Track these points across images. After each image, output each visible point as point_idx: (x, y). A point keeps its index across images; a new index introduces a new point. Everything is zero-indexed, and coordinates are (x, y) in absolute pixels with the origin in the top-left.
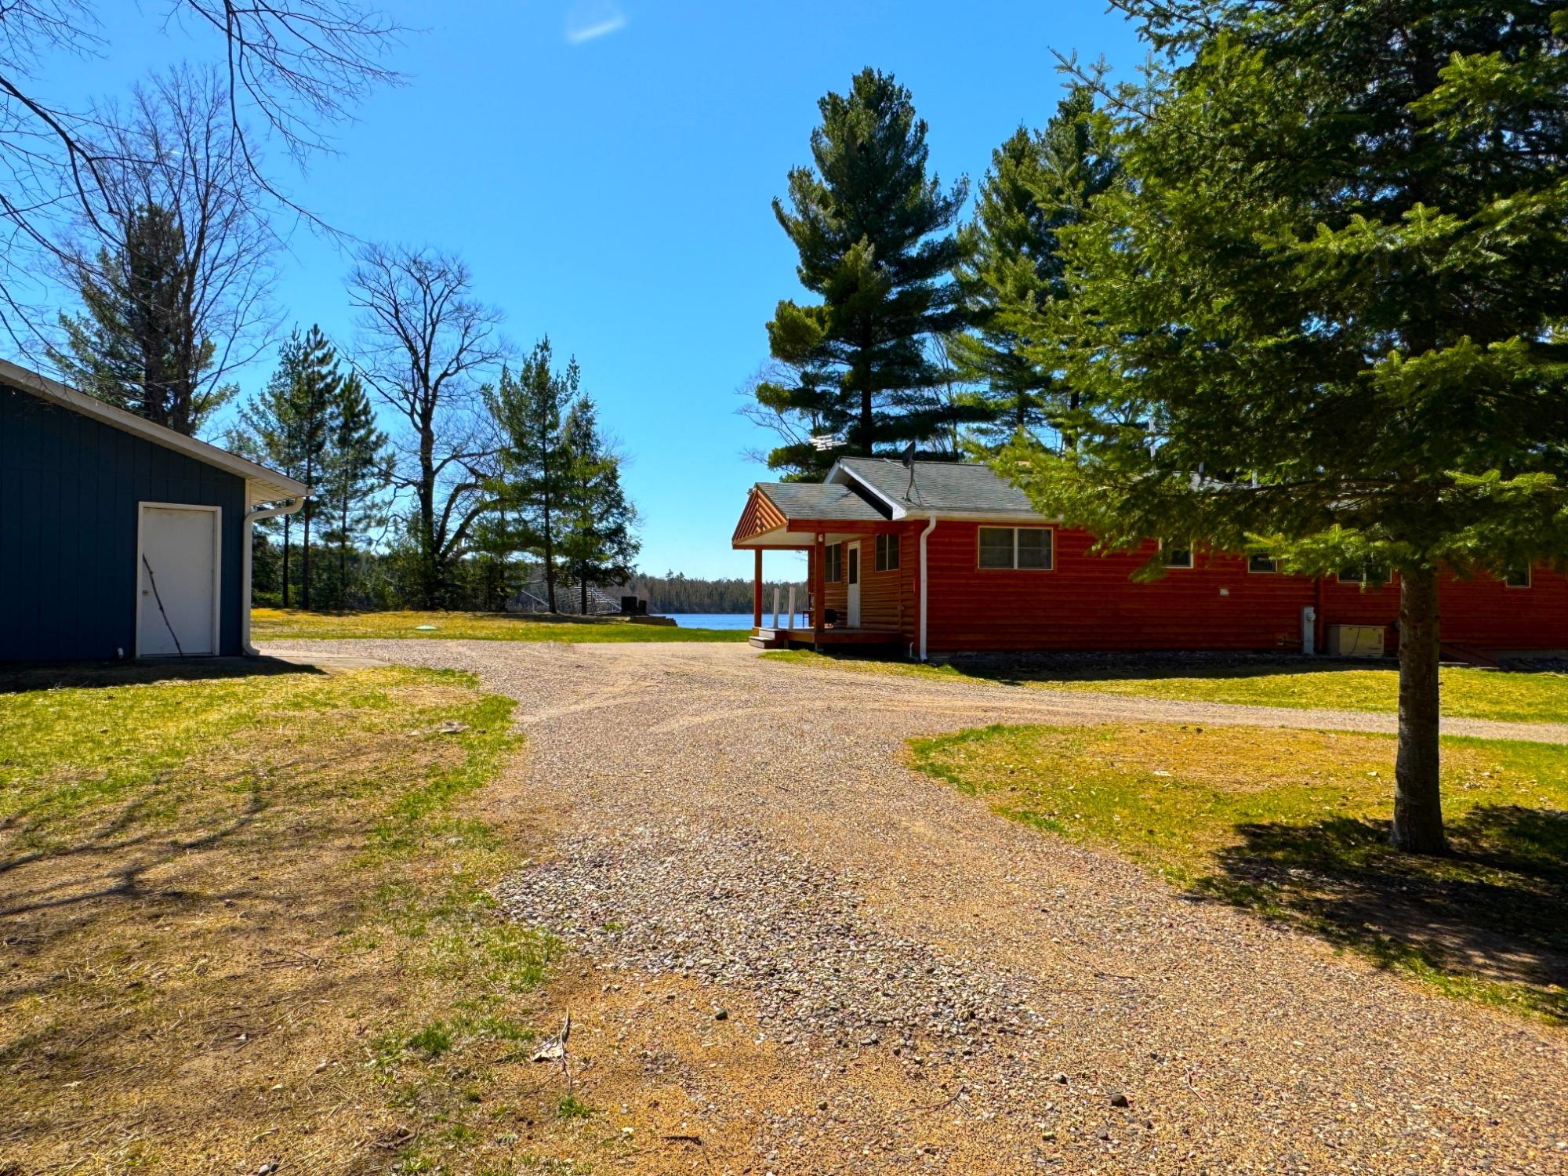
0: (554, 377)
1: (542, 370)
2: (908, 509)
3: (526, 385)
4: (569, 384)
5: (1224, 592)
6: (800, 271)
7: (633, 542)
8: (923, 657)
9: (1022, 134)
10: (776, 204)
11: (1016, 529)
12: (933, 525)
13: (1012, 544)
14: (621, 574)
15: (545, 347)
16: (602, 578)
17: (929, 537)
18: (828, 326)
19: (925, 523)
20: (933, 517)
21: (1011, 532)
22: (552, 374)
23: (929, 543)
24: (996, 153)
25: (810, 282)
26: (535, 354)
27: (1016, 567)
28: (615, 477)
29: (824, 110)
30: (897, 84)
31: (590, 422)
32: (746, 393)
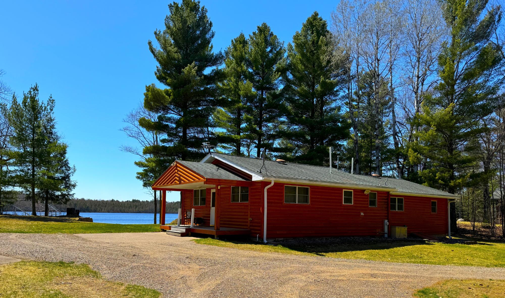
0: (41, 104)
1: (33, 99)
2: (263, 177)
3: (25, 106)
4: (49, 107)
5: (362, 214)
6: (156, 74)
7: (73, 183)
8: (265, 241)
9: (242, 36)
10: (150, 43)
11: (297, 187)
12: (272, 184)
13: (295, 193)
14: (65, 198)
15: (36, 89)
16: (55, 199)
17: (268, 189)
18: (172, 97)
19: (270, 183)
20: (273, 181)
21: (295, 188)
22: (40, 103)
23: (268, 192)
24: (232, 41)
25: (161, 78)
26: (30, 92)
27: (297, 203)
28: (65, 153)
29: (171, 9)
30: (201, 5)
31: (53, 127)
32: (127, 122)
